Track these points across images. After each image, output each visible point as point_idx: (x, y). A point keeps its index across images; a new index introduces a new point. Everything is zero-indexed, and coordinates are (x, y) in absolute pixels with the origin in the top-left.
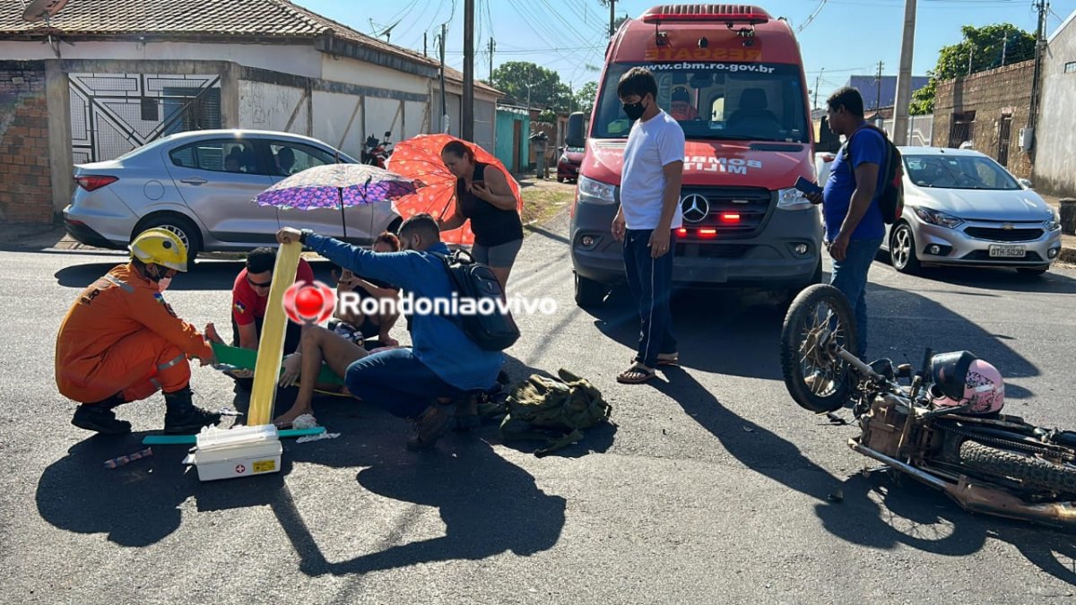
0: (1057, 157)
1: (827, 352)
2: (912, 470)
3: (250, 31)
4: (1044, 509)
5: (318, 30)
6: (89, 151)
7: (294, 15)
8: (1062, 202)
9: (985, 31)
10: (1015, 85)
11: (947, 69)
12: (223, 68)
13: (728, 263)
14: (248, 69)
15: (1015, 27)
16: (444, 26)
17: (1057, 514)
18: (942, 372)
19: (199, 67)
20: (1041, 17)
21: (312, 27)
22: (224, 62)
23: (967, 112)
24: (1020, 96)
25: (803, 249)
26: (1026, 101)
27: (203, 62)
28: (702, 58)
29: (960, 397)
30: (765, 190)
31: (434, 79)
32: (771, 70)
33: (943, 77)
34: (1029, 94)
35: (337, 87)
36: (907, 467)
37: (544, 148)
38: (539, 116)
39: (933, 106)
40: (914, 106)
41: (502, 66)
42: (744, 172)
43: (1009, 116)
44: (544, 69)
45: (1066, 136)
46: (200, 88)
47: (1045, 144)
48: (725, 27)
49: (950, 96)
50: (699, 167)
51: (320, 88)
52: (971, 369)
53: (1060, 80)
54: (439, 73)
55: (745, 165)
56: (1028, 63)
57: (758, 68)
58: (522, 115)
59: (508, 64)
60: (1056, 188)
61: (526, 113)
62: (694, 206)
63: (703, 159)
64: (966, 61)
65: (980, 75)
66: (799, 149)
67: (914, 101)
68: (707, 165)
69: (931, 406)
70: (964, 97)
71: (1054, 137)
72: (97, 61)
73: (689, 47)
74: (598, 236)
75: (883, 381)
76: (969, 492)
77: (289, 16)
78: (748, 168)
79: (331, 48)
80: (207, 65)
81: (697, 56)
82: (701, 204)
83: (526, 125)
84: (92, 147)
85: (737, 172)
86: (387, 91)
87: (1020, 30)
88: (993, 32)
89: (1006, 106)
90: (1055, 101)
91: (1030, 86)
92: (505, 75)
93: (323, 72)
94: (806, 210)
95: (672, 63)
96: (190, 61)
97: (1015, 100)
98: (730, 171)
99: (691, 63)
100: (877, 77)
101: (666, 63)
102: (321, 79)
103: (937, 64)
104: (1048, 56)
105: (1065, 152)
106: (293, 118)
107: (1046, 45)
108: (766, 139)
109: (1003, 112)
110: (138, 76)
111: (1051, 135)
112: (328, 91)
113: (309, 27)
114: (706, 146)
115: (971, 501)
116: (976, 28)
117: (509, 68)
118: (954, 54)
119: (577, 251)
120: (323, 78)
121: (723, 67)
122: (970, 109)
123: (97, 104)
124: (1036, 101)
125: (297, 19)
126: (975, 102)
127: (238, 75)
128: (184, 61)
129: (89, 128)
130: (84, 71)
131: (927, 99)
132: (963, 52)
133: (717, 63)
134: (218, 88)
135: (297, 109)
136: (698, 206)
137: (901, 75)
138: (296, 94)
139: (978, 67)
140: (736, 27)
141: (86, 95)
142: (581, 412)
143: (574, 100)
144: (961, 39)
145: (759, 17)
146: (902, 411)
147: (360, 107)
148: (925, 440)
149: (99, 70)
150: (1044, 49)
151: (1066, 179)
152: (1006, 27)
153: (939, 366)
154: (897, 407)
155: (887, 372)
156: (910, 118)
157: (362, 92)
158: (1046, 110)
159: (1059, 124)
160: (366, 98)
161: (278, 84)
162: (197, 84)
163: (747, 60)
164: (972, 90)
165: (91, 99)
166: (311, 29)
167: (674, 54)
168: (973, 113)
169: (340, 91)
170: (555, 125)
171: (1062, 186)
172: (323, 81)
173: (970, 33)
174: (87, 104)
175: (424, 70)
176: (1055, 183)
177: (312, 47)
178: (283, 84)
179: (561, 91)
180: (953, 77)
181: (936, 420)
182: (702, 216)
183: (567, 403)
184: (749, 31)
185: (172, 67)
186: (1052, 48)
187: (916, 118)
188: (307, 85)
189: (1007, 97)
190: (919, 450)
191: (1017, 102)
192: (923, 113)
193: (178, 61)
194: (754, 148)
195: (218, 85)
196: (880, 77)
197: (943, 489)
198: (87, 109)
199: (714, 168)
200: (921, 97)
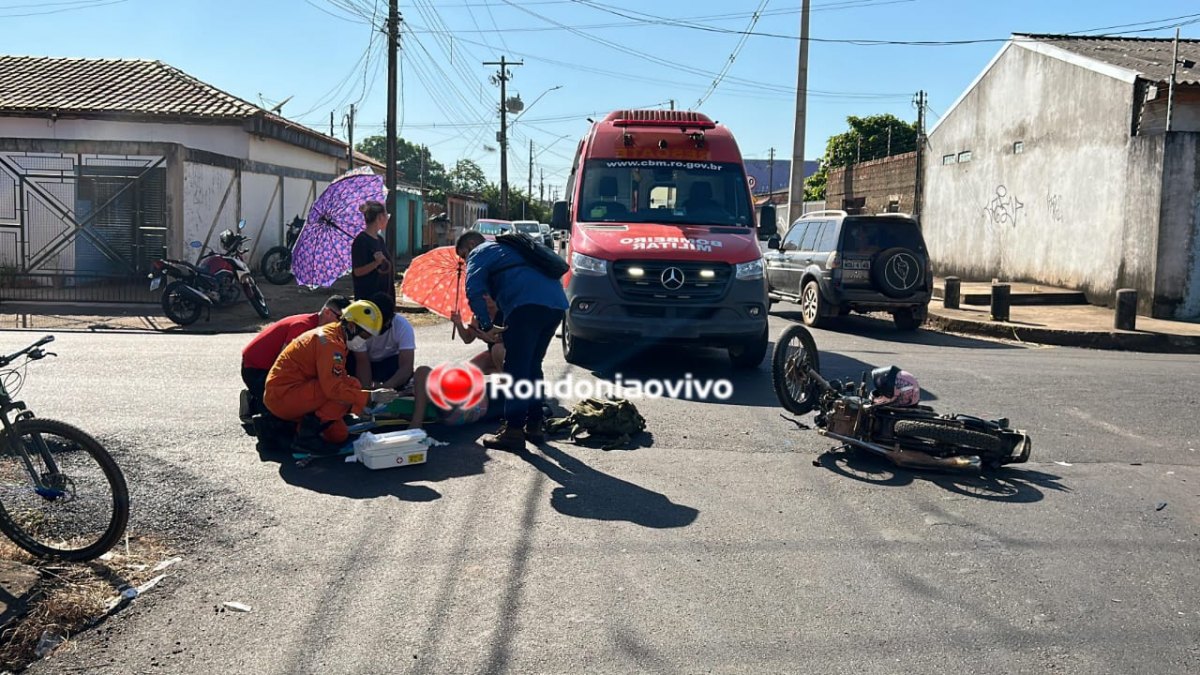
0: (940, 241)
1: (801, 371)
2: (864, 444)
3: (176, 110)
4: (949, 461)
5: (247, 111)
6: (18, 230)
7: (215, 96)
8: (948, 280)
9: (870, 121)
10: (901, 174)
11: (836, 157)
12: (170, 150)
13: (700, 323)
14: (191, 151)
15: (896, 117)
16: (352, 106)
17: (956, 464)
18: (879, 380)
19: (144, 149)
20: (920, 113)
21: (239, 108)
22: (171, 144)
23: (856, 199)
24: (905, 185)
25: (756, 311)
26: (911, 189)
27: (148, 143)
28: (664, 157)
29: (892, 396)
30: (727, 265)
31: (341, 158)
32: (719, 168)
33: (833, 164)
34: (913, 183)
35: (262, 168)
36: (861, 442)
37: (446, 229)
38: (428, 196)
39: (825, 192)
40: (806, 192)
41: (366, 140)
42: (710, 250)
43: (897, 203)
44: (414, 144)
45: (946, 222)
46: (144, 168)
47: (929, 229)
48: (679, 131)
49: (840, 183)
50: (674, 246)
51: (248, 169)
52: (898, 376)
53: (940, 171)
54: (348, 153)
55: (710, 244)
56: (911, 154)
57: (709, 165)
58: (416, 195)
59: (373, 138)
60: (941, 269)
61: (419, 193)
62: (673, 276)
63: (676, 240)
64: (854, 150)
65: (868, 164)
66: (747, 232)
67: (806, 188)
68: (679, 244)
69: (873, 403)
70: (854, 184)
71: (936, 223)
72: (32, 140)
73: (652, 149)
74: (593, 302)
75: (837, 394)
76: (901, 455)
77: (209, 96)
78: (713, 247)
79: (261, 131)
80: (151, 147)
81: (659, 156)
82: (678, 275)
83: (420, 205)
84: (22, 227)
85: (704, 249)
86: (302, 171)
87: (900, 120)
88: (876, 122)
89: (893, 194)
90: (936, 190)
91: (914, 176)
92: (369, 150)
93: (251, 152)
94: (757, 280)
95: (640, 161)
96: (134, 142)
97: (901, 188)
98: (699, 249)
99: (655, 160)
100: (768, 161)
101: (635, 160)
102: (248, 160)
103: (826, 152)
104: (928, 148)
105: (947, 237)
106: (225, 197)
107: (926, 139)
108: (720, 226)
109: (891, 199)
110: (76, 156)
111: (934, 222)
112: (253, 172)
113: (235, 109)
114: (675, 229)
115: (903, 460)
116: (860, 118)
117: (374, 143)
118: (842, 143)
119: (573, 315)
120: (251, 158)
121: (681, 164)
122: (860, 196)
123: (26, 181)
124: (919, 189)
125: (219, 99)
126: (864, 189)
127: (183, 157)
128: (128, 142)
129: (18, 207)
130: (17, 150)
131: (818, 186)
132: (850, 141)
133: (677, 161)
134: (165, 168)
135: (229, 189)
136: (676, 276)
137: (794, 160)
138: (228, 174)
139: (866, 157)
140: (689, 131)
141: (17, 174)
142: (627, 422)
143: (448, 178)
144: (847, 128)
145: (707, 125)
146: (855, 407)
147: (279, 188)
148: (871, 425)
149: (34, 150)
150: (925, 142)
151: (949, 261)
152: (887, 118)
153: (877, 376)
154: (851, 405)
155: (838, 387)
156: (804, 204)
157: (282, 172)
158: (929, 197)
159: (940, 211)
160: (285, 178)
161: (215, 165)
162: (141, 164)
163: (702, 158)
164: (861, 178)
165: (22, 178)
166: (238, 110)
167: (640, 153)
168: (863, 199)
169: (264, 172)
170: (446, 205)
171: (946, 268)
172: (250, 162)
173: (855, 122)
174: (17, 183)
175: (334, 150)
176: (940, 265)
177: (240, 128)
178: (218, 165)
179: (433, 169)
180: (842, 165)
181: (879, 411)
182: (678, 284)
183: (619, 414)
184: (699, 135)
185: (115, 148)
186: (931, 141)
187: (809, 203)
188: (237, 165)
189: (894, 185)
190: (867, 432)
191: (902, 190)
192: (815, 199)
193: (122, 142)
194: (713, 231)
195: (164, 164)
196: (771, 162)
197: (884, 454)
198: (18, 188)
199: (686, 247)
200: (812, 184)
